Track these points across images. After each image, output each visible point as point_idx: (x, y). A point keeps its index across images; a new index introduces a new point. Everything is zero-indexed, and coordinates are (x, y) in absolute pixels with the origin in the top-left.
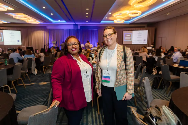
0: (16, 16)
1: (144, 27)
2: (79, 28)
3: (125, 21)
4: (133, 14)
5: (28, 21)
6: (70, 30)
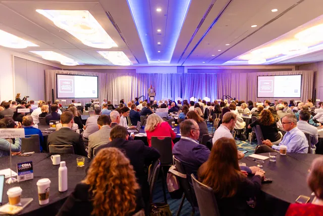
2: (186, 71)
3: (267, 60)
6: (172, 75)
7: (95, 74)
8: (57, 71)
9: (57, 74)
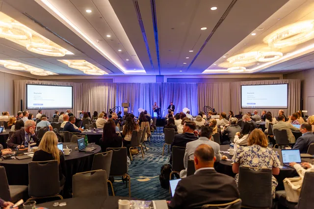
0: (71, 65)
1: (278, 78)
2: (165, 81)
3: (247, 68)
4: (266, 57)
5: (87, 71)
6: (150, 84)
7: (69, 84)
8: (27, 81)
9: (27, 85)
